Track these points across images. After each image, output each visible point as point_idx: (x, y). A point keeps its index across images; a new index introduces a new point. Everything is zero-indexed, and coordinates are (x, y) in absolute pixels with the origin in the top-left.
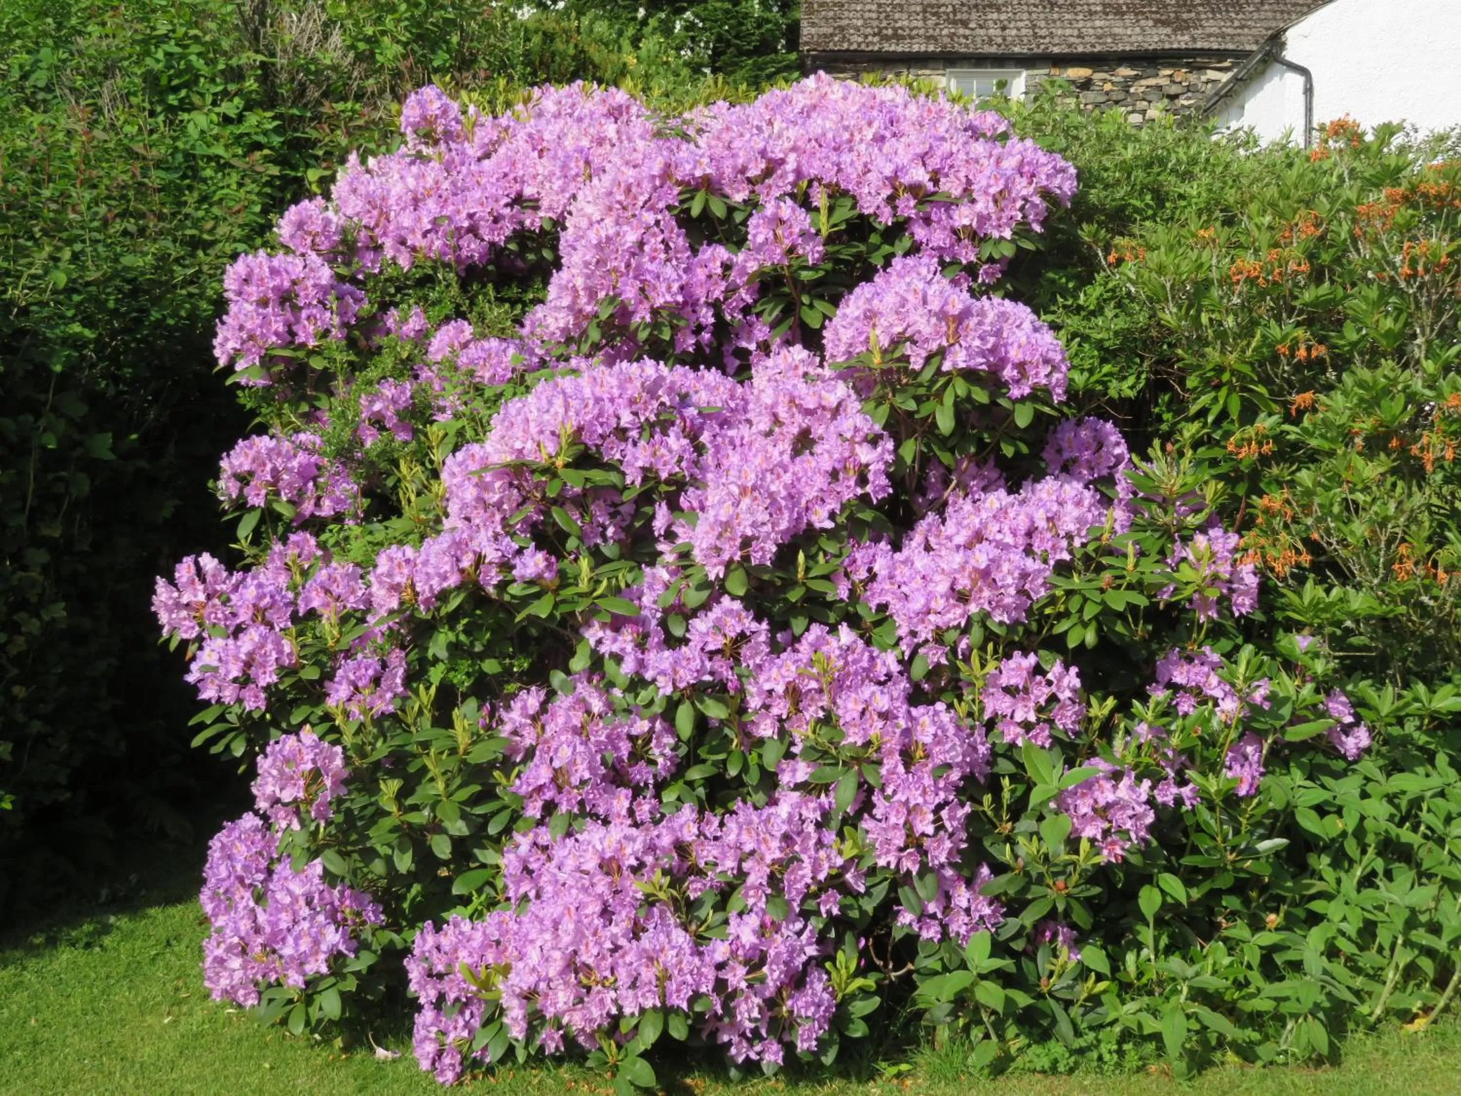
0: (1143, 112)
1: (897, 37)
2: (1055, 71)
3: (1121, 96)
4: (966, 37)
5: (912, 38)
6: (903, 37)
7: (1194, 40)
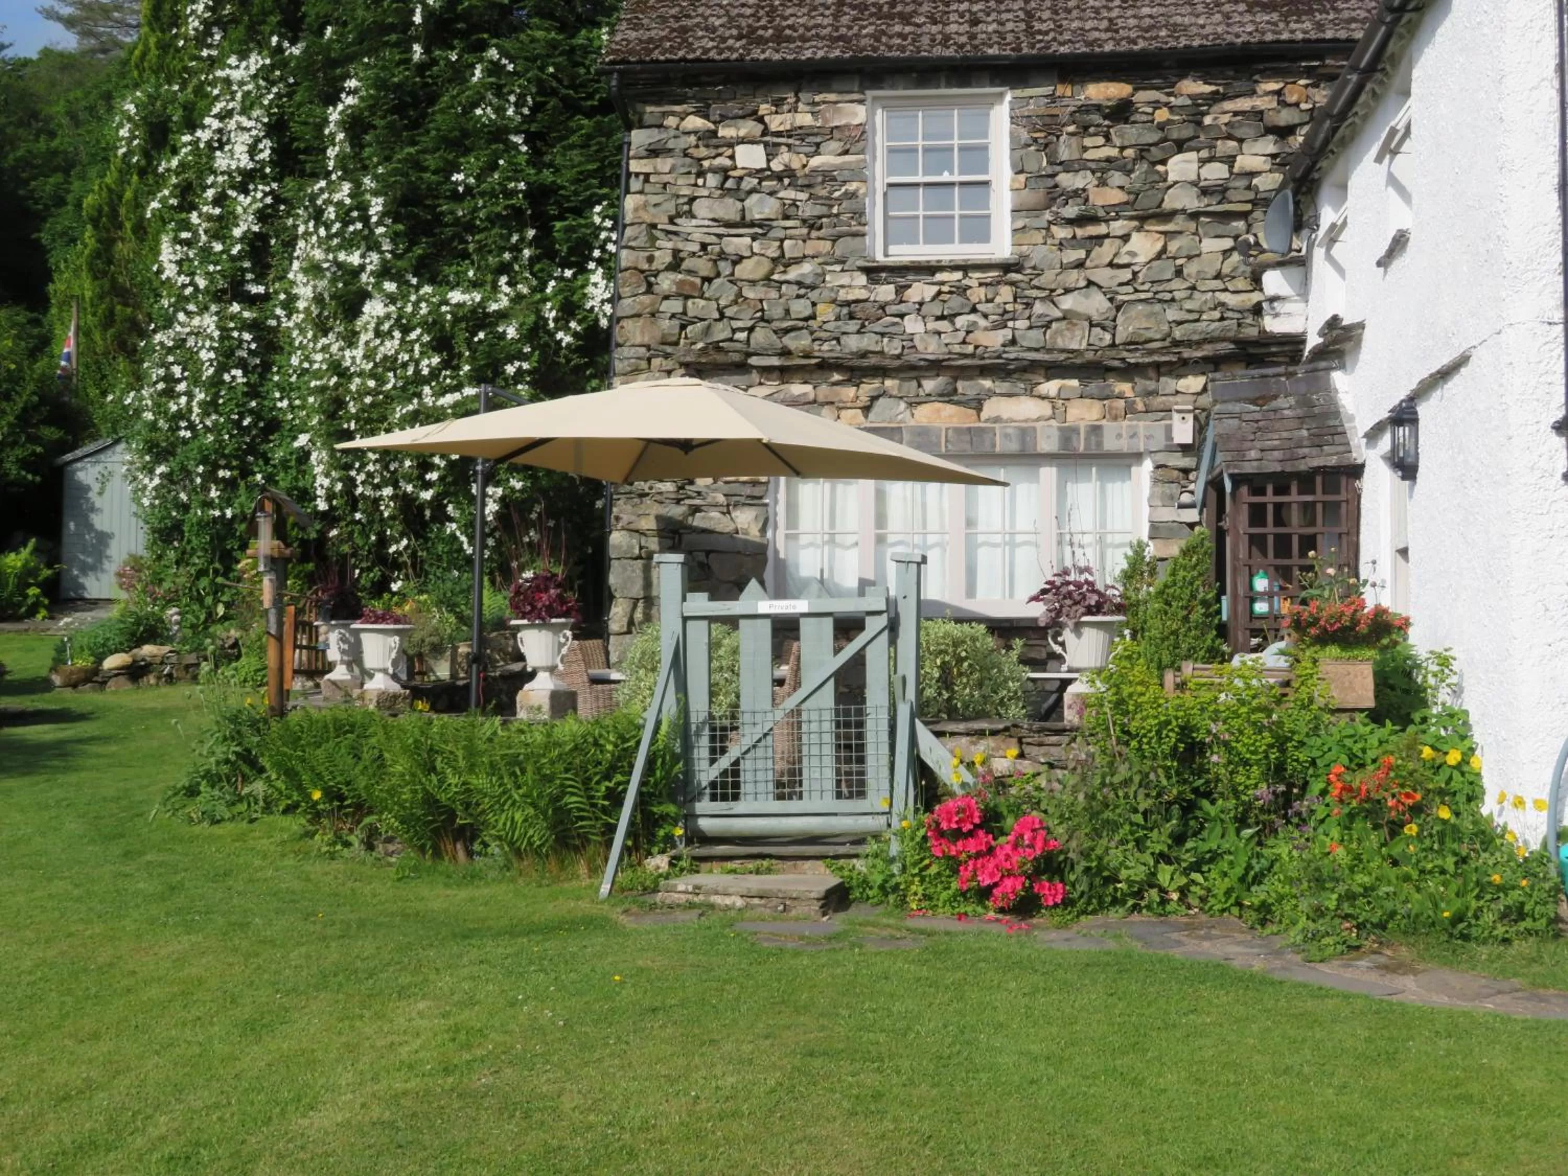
0: (1230, 160)
1: (779, 38)
2: (1063, 90)
3: (1187, 132)
4: (903, 36)
5: (804, 39)
6: (790, 40)
7: (1320, 27)
